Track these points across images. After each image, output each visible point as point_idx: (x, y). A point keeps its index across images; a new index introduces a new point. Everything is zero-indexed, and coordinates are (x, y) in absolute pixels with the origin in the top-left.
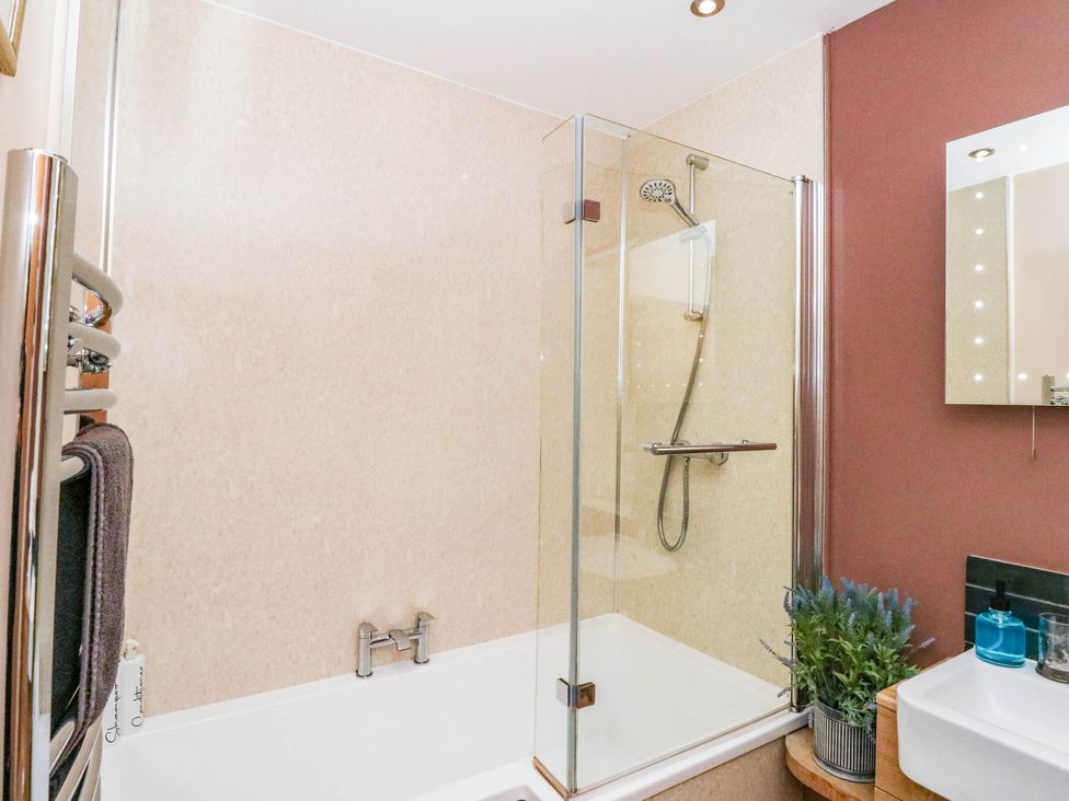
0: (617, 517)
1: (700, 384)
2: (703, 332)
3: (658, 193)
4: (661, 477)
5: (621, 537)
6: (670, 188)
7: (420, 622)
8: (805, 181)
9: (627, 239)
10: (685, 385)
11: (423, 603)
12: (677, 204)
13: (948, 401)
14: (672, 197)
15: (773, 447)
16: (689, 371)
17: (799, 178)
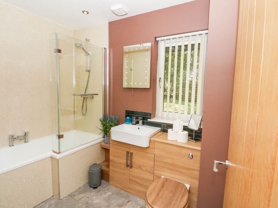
0: (74, 111)
1: (89, 84)
2: (89, 74)
3: (78, 46)
4: (82, 102)
5: (75, 114)
6: (81, 45)
7: (26, 134)
8: (105, 48)
9: (75, 52)
10: (86, 84)
11: (26, 130)
12: (83, 48)
13: (123, 87)
14: (82, 47)
15: (98, 94)
16: (87, 81)
17: (104, 48)
